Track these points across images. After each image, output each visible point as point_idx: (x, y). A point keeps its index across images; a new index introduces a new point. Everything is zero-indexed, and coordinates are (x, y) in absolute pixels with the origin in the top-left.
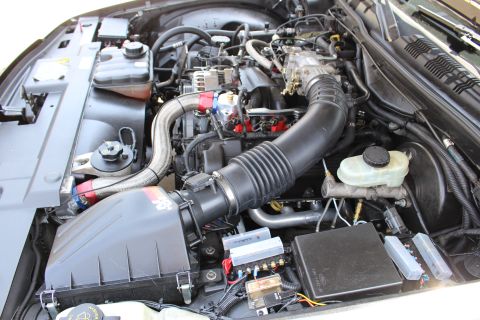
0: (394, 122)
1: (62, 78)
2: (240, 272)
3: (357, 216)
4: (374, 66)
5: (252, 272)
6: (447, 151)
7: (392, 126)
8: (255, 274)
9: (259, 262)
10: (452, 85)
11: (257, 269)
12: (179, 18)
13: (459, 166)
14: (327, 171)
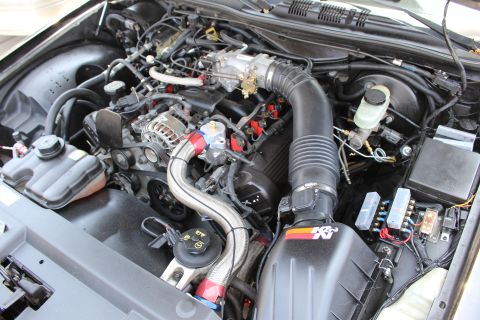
0: (332, 70)
1: (6, 229)
2: (404, 230)
3: (370, 149)
4: (280, 37)
5: (409, 223)
6: (401, 67)
7: (332, 74)
8: (412, 222)
9: (407, 215)
10: (354, 23)
11: (408, 218)
12: (15, 92)
13: (415, 72)
14: (343, 131)
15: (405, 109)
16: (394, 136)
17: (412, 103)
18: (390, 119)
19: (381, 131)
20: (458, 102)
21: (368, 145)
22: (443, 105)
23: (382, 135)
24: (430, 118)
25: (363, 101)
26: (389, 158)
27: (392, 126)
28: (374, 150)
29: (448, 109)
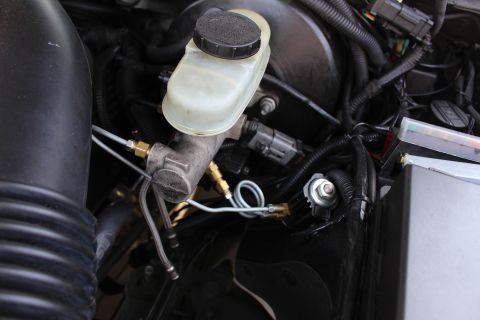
3: (223, 185)
14: (131, 144)
15: (305, 78)
16: (282, 145)
17: (323, 62)
18: (271, 105)
19: (247, 134)
20: (418, 66)
21: (217, 175)
22: (385, 71)
23: (252, 144)
24: (360, 100)
25: (190, 47)
26: (273, 208)
27: (275, 122)
28: (232, 189)
29: (396, 80)
